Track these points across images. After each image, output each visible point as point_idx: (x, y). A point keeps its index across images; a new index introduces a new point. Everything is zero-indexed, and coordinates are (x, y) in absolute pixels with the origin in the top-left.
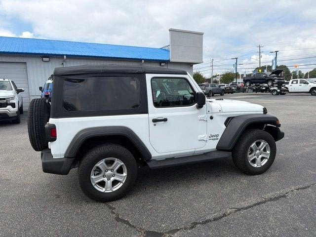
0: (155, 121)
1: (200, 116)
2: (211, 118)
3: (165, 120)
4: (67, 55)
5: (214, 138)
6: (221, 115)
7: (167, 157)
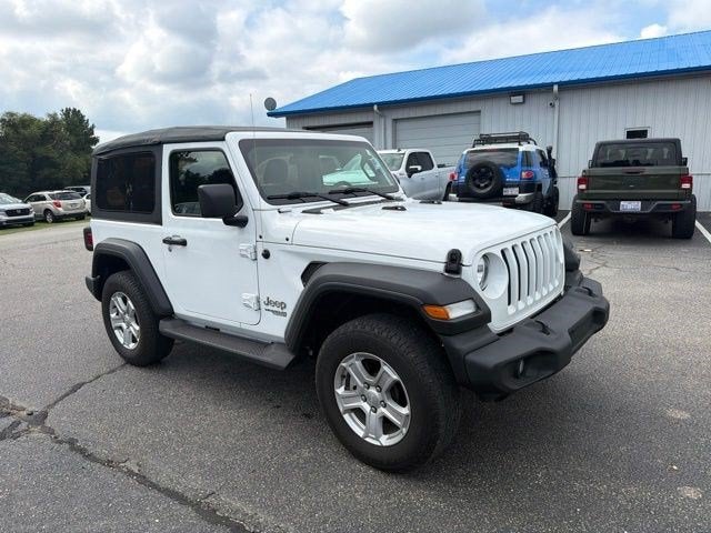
0: (168, 241)
1: (241, 246)
2: (266, 255)
3: (184, 243)
5: (275, 308)
6: (290, 252)
7: (210, 325)
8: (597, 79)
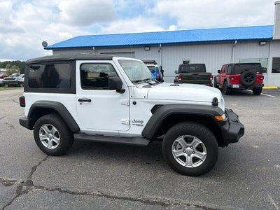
0: (80, 100)
1: (122, 100)
2: (135, 103)
4: (162, 44)
6: (146, 102)
8: (174, 43)
